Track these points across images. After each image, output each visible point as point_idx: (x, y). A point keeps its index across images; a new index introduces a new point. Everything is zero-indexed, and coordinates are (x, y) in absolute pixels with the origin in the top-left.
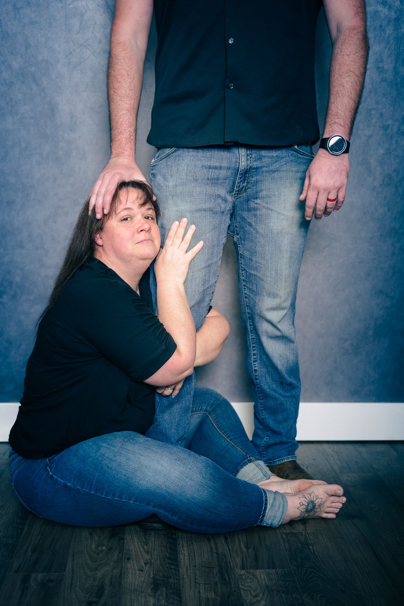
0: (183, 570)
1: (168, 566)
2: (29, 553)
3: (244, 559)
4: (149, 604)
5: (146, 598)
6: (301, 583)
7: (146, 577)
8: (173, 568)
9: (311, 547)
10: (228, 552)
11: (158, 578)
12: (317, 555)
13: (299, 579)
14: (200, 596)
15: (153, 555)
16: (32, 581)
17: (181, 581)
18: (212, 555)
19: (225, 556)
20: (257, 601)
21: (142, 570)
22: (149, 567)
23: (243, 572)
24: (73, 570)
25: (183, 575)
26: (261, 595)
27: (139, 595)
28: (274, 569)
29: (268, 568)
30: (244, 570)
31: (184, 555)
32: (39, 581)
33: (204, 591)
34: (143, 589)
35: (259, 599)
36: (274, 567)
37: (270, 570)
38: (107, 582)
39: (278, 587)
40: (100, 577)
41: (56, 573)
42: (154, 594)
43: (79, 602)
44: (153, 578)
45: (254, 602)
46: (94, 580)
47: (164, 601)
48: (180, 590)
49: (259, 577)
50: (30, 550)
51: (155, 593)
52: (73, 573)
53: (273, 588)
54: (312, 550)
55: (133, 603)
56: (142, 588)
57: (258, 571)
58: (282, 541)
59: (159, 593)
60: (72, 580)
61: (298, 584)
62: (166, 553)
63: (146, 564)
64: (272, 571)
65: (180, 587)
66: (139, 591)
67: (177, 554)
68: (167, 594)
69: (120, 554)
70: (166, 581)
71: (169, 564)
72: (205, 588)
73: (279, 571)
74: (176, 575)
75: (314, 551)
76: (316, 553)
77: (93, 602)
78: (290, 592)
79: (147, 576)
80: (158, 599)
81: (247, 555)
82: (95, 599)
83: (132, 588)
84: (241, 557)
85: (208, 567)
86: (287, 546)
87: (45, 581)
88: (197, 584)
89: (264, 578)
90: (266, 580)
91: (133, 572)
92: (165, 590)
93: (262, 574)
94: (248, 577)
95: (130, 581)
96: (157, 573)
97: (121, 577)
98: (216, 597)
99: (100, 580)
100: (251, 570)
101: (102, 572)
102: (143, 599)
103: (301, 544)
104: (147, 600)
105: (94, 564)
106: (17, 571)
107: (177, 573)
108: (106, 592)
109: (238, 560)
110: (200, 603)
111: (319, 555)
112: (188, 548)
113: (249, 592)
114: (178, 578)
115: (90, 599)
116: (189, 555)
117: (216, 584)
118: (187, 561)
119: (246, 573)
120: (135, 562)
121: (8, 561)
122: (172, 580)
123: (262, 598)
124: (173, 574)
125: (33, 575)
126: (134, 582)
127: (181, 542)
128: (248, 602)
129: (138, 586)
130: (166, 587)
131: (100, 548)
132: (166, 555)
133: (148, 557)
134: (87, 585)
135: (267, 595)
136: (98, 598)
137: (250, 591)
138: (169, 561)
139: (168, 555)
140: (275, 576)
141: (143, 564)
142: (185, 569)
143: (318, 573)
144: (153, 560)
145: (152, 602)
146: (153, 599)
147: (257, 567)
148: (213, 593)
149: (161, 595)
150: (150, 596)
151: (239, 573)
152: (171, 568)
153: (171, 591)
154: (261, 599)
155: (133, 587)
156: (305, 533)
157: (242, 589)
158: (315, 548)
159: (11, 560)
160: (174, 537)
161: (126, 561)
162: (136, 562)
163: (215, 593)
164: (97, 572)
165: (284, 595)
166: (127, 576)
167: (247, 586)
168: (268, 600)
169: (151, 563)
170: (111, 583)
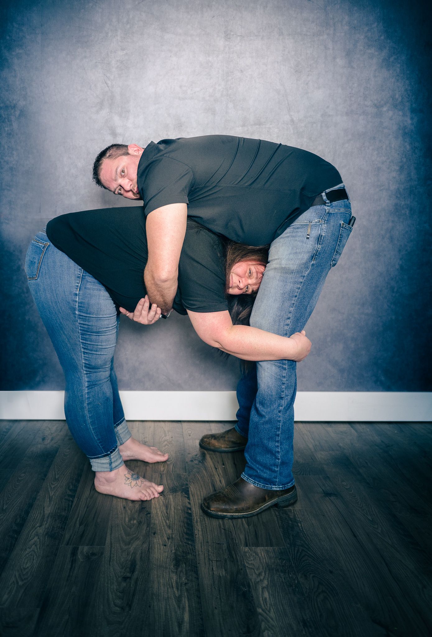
0: (198, 546)
1: (186, 541)
2: (78, 525)
3: (247, 536)
4: (172, 581)
5: (170, 575)
6: (295, 562)
7: (169, 553)
8: (190, 544)
9: (300, 525)
10: (233, 528)
11: (179, 553)
12: (305, 532)
13: (293, 558)
14: (214, 573)
15: (173, 530)
16: (79, 554)
17: (197, 557)
18: (221, 531)
19: (231, 532)
20: (261, 580)
21: (165, 545)
22: (171, 543)
23: (247, 549)
24: (111, 544)
25: (199, 551)
26: (263, 574)
27: (164, 571)
28: (271, 547)
29: (267, 546)
30: (247, 548)
31: (198, 531)
32: (85, 553)
33: (216, 569)
34: (167, 565)
35: (262, 578)
36: (271, 545)
37: (268, 548)
38: (138, 557)
39: (277, 565)
40: (132, 551)
41: (98, 546)
42: (176, 571)
43: (116, 577)
44: (175, 553)
45: (258, 581)
46: (128, 554)
47: (184, 578)
48: (197, 567)
49: (260, 555)
50: (78, 522)
51: (177, 569)
52: (111, 547)
53: (273, 566)
54: (301, 527)
55: (159, 579)
56: (166, 563)
57: (259, 548)
58: (275, 518)
59: (180, 569)
60: (110, 554)
61: (293, 563)
62: (184, 528)
63: (168, 539)
64: (270, 549)
65: (197, 564)
66: (164, 567)
67: (192, 529)
68: (186, 571)
69: (148, 528)
70: (185, 557)
71: (187, 539)
72: (217, 565)
73: (276, 548)
74: (193, 551)
75: (302, 528)
76: (304, 530)
77: (128, 578)
78: (287, 571)
79: (170, 551)
80: (179, 576)
81: (249, 531)
82: (129, 575)
83: (159, 564)
84: (244, 533)
85: (218, 544)
86: (280, 523)
87: (89, 554)
88: (210, 561)
89: (264, 556)
90: (266, 558)
91: (159, 547)
92: (184, 566)
93: (262, 551)
94: (251, 555)
95: (156, 556)
96: (177, 548)
97: (149, 552)
98: (226, 575)
99: (132, 554)
100: (253, 548)
101: (134, 546)
102: (167, 576)
103: (291, 521)
104: (171, 576)
105: (128, 538)
106: (67, 544)
107: (194, 549)
108: (138, 567)
109: (242, 537)
110: (214, 581)
111: (307, 533)
112: (201, 523)
113: (253, 571)
114: (195, 555)
115: (125, 575)
116: (202, 531)
117: (226, 561)
118: (201, 537)
119: (249, 551)
120: (159, 537)
121: (61, 532)
122: (189, 556)
123: (264, 577)
124: (190, 550)
125: (80, 548)
126: (159, 557)
127: (196, 518)
128: (253, 581)
129: (162, 561)
130: (185, 563)
131: (132, 522)
132: (184, 530)
133: (169, 532)
134: (122, 560)
135: (268, 574)
136: (131, 573)
137: (254, 569)
138: (187, 537)
139: (185, 530)
140: (273, 555)
141: (166, 540)
142: (200, 545)
143: (309, 552)
144: (174, 535)
145: (174, 578)
146: (175, 575)
147: (257, 545)
148: (224, 570)
149: (181, 571)
150: (173, 572)
151: (243, 550)
152: (188, 544)
153: (189, 568)
154: (264, 579)
155: (159, 562)
156: (293, 510)
157: (247, 567)
158: (302, 525)
159: (63, 532)
160: (190, 512)
161: (153, 535)
162: (161, 537)
163: (225, 570)
164: (130, 546)
165: (282, 575)
166: (154, 551)
167: (251, 564)
168: (269, 579)
169: (172, 538)
170: (141, 558)
